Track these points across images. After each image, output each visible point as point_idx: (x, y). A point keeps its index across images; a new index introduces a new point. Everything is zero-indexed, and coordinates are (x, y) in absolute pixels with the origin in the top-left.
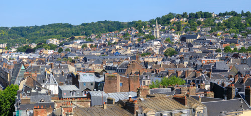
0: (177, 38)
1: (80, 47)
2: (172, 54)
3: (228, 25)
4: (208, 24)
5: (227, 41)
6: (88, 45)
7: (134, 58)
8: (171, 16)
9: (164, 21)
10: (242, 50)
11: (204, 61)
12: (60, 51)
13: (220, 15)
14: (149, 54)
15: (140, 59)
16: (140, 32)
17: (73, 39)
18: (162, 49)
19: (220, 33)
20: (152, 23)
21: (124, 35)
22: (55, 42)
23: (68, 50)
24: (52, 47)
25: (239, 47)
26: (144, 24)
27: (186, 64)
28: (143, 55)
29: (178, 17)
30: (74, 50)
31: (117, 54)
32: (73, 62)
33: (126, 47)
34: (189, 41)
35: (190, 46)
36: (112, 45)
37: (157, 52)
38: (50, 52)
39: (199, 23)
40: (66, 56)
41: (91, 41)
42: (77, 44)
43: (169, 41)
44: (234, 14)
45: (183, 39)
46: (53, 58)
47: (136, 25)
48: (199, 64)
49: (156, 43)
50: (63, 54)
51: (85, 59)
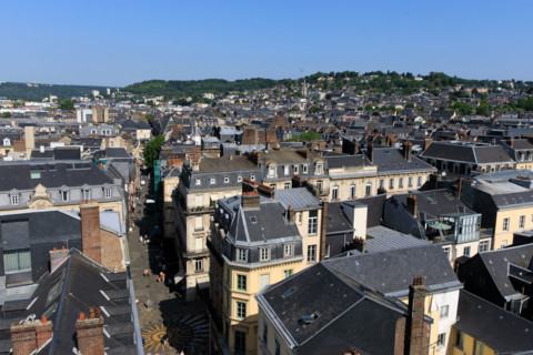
0: (323, 96)
1: (233, 102)
2: (316, 110)
3: (372, 84)
4: (352, 83)
5: (370, 99)
6: (241, 100)
7: (280, 113)
8: (319, 74)
9: (312, 79)
10: (383, 109)
11: (345, 118)
12: (214, 105)
13: (366, 74)
14: (296, 110)
15: (286, 115)
16: (290, 89)
17: (227, 94)
18: (308, 106)
19: (364, 92)
20: (301, 80)
21: (275, 92)
22: (210, 96)
23: (221, 104)
24: (207, 101)
25: (380, 106)
26: (293, 82)
27: (327, 120)
28: (289, 111)
29: (325, 76)
30: (227, 104)
31: (266, 109)
32: (224, 115)
33: (275, 103)
34: (334, 99)
35: (334, 103)
36: (262, 101)
37: (302, 109)
38: (205, 106)
39: (345, 82)
40: (218, 110)
41: (244, 96)
42: (230, 99)
43: (316, 98)
44: (379, 73)
45: (328, 97)
46: (207, 111)
47: (287, 83)
48: (339, 120)
49: (302, 100)
50: (216, 108)
51: (235, 113)
